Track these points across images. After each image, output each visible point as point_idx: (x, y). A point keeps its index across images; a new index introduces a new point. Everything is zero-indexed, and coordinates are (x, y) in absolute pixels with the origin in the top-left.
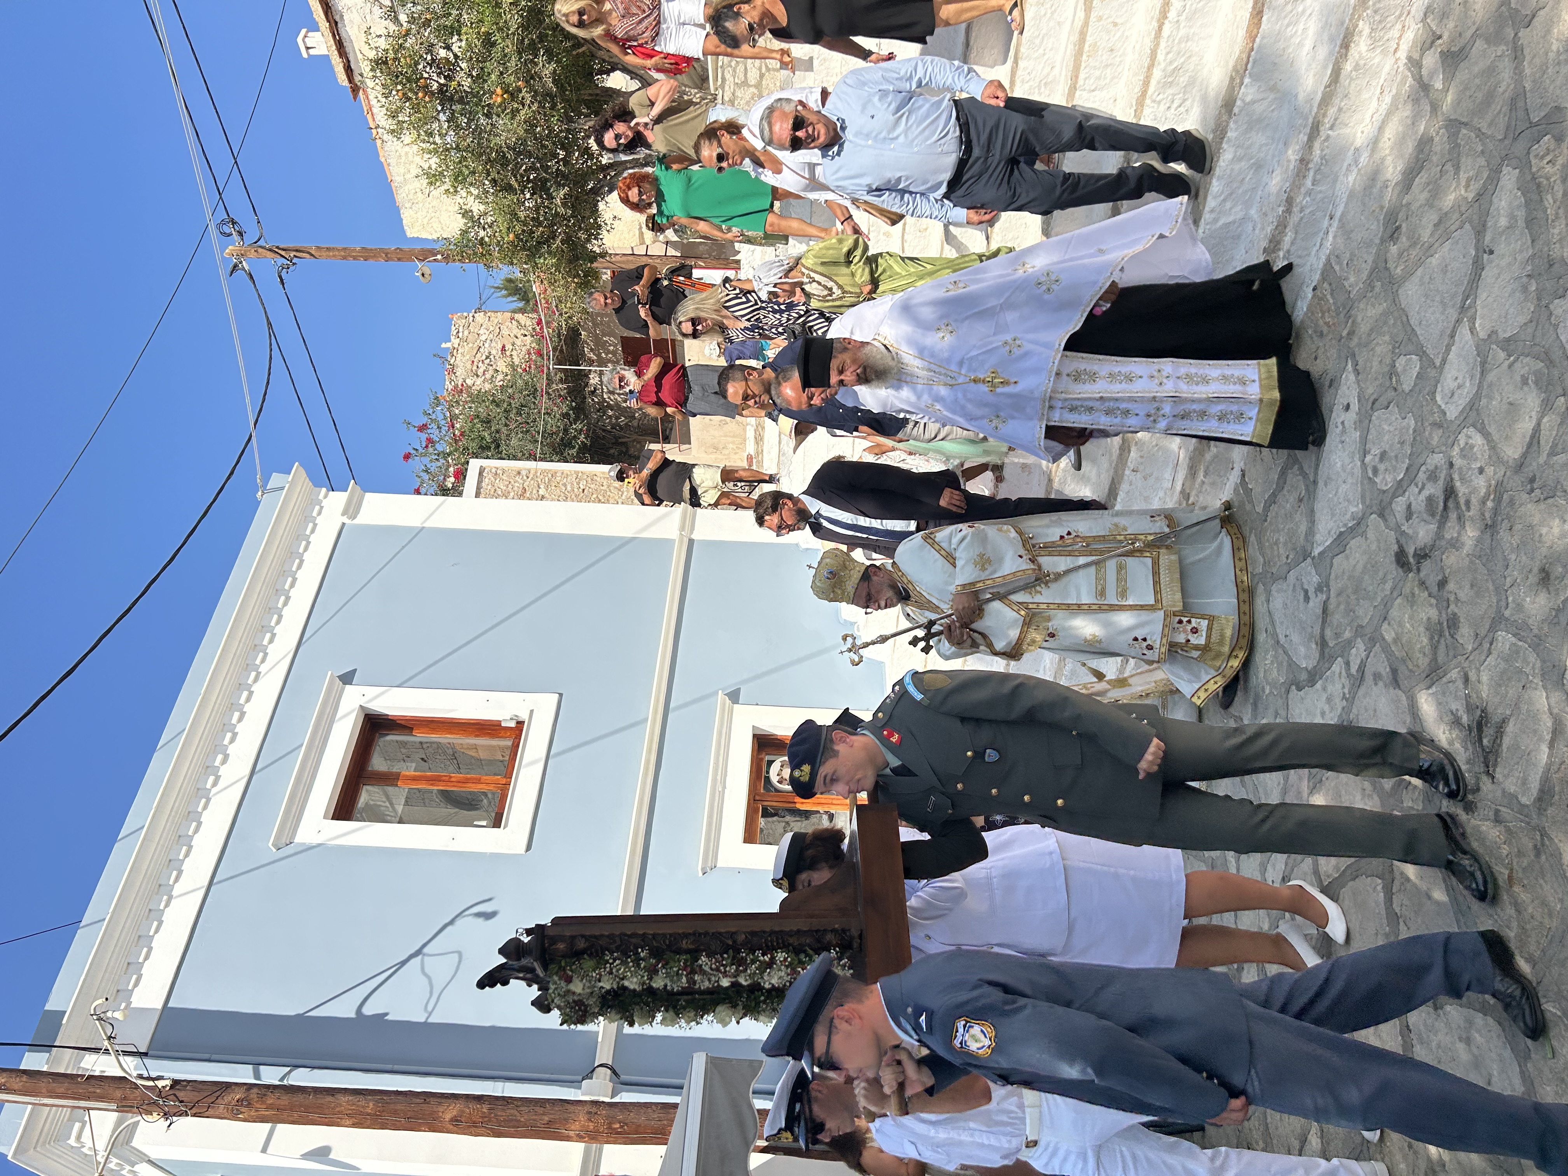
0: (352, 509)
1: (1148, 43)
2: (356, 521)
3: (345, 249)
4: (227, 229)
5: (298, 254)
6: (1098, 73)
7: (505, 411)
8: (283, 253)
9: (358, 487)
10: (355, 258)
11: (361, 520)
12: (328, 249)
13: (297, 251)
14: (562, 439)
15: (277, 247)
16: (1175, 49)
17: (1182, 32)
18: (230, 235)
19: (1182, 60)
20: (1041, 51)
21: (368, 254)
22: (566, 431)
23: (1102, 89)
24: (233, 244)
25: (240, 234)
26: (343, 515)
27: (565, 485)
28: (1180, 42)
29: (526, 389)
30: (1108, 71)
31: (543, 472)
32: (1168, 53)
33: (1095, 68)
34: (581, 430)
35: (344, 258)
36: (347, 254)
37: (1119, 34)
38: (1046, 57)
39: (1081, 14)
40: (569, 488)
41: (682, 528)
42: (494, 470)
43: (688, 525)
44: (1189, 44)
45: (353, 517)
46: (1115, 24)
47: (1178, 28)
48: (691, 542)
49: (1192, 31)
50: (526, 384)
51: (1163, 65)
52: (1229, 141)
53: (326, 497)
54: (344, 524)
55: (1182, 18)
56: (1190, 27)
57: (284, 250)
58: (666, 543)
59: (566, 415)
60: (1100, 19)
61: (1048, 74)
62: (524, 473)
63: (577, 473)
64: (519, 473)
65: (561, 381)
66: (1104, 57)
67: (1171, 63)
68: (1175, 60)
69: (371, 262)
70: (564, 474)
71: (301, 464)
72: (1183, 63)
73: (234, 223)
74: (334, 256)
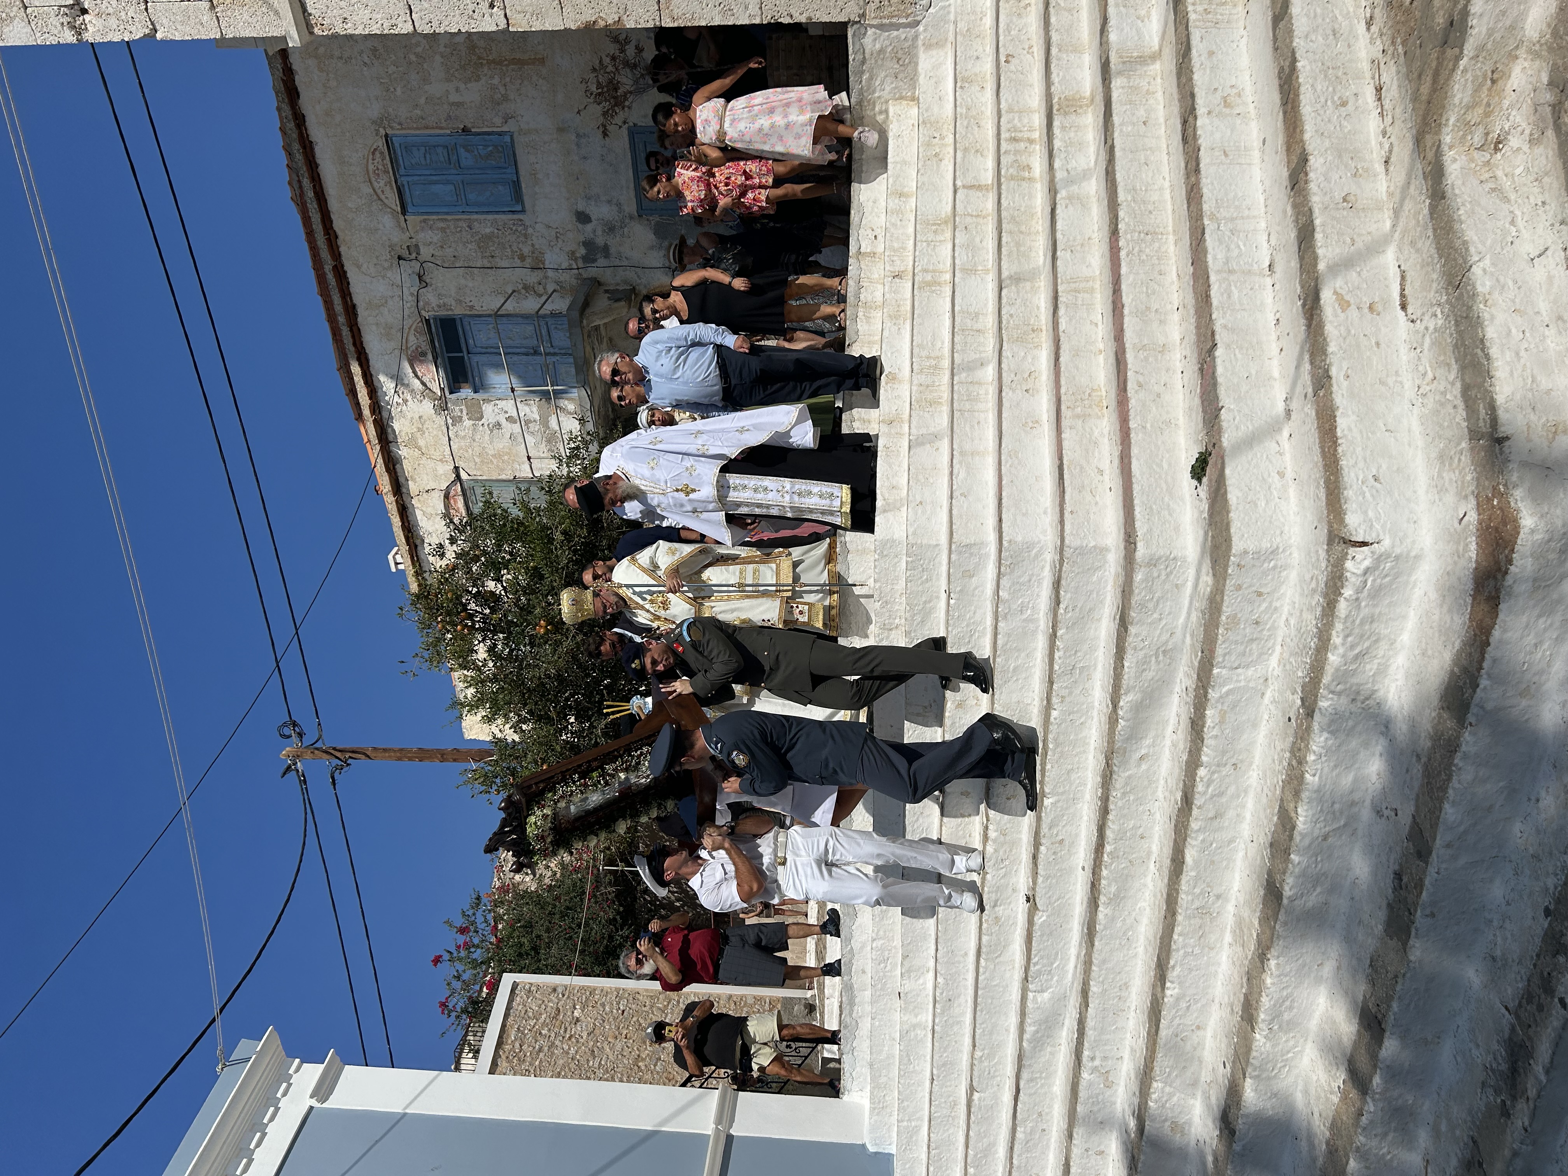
0: (323, 1090)
1: (1311, 621)
2: (324, 1105)
3: (401, 750)
4: (287, 731)
5: (353, 755)
6: (1241, 648)
7: (550, 914)
8: (338, 754)
9: (338, 1059)
10: (410, 759)
11: (332, 1103)
12: (385, 750)
13: (353, 752)
14: (607, 947)
15: (334, 749)
16: (1356, 631)
17: (1365, 612)
18: (290, 736)
19: (1366, 644)
20: (1156, 616)
21: (424, 755)
22: (611, 938)
23: (1247, 666)
24: (291, 746)
25: (300, 735)
26: (312, 1097)
27: (603, 1005)
28: (1362, 623)
29: (574, 891)
30: (1254, 646)
31: (582, 988)
32: (1347, 636)
33: (1236, 642)
34: (627, 937)
35: (399, 759)
36: (402, 754)
37: (1264, 605)
38: (1164, 622)
39: (1207, 580)
40: (607, 1009)
41: (719, 1121)
42: (527, 987)
43: (727, 1114)
44: (1375, 625)
45: (323, 1100)
46: (1260, 594)
47: (1359, 607)
48: (730, 1138)
49: (1377, 611)
50: (575, 885)
51: (1341, 650)
52: (1465, 756)
53: (297, 1070)
54: (311, 1108)
55: (1361, 596)
56: (1375, 606)
57: (340, 751)
58: (697, 1140)
59: (612, 922)
60: (1239, 588)
61: (1167, 642)
62: (560, 990)
63: (618, 990)
64: (555, 990)
65: (610, 883)
66: (1247, 630)
67: (1352, 647)
68: (1358, 644)
69: (426, 763)
70: (605, 992)
71: (275, 1029)
72: (1368, 648)
73: (295, 724)
74: (390, 757)
